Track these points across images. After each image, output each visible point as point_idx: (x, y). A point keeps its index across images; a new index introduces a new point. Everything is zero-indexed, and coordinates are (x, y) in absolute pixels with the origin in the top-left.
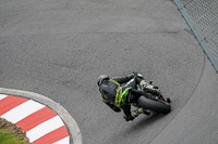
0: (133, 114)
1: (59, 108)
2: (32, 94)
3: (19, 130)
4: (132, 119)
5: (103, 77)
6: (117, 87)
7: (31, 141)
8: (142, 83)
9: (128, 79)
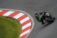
0: (44, 22)
1: (28, 14)
2: (21, 11)
3: (18, 21)
4: (44, 24)
5: (36, 13)
6: (39, 15)
7: (21, 23)
8: (46, 14)
9: (42, 13)
